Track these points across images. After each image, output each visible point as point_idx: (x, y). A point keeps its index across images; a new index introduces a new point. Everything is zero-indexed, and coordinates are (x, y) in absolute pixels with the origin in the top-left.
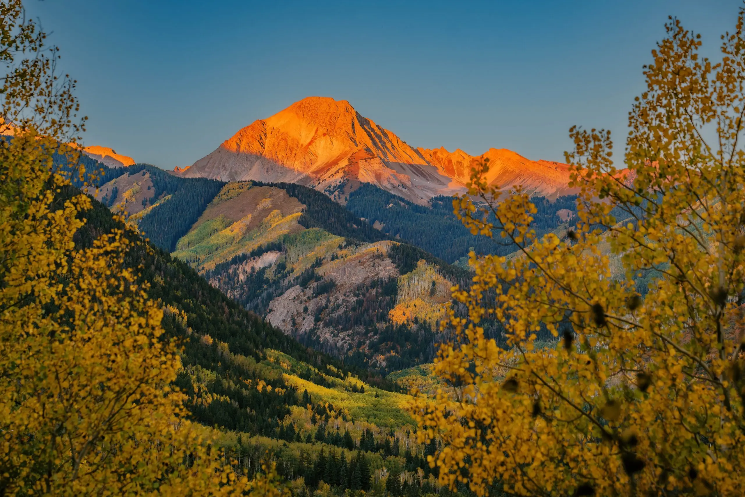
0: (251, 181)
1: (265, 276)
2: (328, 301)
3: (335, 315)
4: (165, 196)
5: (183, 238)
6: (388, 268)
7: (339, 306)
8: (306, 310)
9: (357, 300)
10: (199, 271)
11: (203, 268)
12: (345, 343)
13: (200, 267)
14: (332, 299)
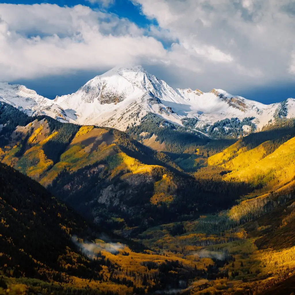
0: (93, 125)
1: (99, 176)
2: (125, 192)
3: (128, 199)
4: (54, 132)
5: (63, 154)
6: (150, 178)
7: (129, 195)
8: (116, 195)
9: (137, 193)
10: (70, 172)
11: (72, 171)
12: (131, 212)
13: (71, 170)
14: (127, 191)
